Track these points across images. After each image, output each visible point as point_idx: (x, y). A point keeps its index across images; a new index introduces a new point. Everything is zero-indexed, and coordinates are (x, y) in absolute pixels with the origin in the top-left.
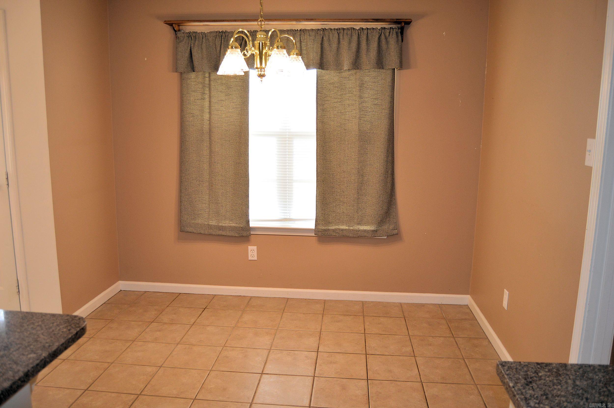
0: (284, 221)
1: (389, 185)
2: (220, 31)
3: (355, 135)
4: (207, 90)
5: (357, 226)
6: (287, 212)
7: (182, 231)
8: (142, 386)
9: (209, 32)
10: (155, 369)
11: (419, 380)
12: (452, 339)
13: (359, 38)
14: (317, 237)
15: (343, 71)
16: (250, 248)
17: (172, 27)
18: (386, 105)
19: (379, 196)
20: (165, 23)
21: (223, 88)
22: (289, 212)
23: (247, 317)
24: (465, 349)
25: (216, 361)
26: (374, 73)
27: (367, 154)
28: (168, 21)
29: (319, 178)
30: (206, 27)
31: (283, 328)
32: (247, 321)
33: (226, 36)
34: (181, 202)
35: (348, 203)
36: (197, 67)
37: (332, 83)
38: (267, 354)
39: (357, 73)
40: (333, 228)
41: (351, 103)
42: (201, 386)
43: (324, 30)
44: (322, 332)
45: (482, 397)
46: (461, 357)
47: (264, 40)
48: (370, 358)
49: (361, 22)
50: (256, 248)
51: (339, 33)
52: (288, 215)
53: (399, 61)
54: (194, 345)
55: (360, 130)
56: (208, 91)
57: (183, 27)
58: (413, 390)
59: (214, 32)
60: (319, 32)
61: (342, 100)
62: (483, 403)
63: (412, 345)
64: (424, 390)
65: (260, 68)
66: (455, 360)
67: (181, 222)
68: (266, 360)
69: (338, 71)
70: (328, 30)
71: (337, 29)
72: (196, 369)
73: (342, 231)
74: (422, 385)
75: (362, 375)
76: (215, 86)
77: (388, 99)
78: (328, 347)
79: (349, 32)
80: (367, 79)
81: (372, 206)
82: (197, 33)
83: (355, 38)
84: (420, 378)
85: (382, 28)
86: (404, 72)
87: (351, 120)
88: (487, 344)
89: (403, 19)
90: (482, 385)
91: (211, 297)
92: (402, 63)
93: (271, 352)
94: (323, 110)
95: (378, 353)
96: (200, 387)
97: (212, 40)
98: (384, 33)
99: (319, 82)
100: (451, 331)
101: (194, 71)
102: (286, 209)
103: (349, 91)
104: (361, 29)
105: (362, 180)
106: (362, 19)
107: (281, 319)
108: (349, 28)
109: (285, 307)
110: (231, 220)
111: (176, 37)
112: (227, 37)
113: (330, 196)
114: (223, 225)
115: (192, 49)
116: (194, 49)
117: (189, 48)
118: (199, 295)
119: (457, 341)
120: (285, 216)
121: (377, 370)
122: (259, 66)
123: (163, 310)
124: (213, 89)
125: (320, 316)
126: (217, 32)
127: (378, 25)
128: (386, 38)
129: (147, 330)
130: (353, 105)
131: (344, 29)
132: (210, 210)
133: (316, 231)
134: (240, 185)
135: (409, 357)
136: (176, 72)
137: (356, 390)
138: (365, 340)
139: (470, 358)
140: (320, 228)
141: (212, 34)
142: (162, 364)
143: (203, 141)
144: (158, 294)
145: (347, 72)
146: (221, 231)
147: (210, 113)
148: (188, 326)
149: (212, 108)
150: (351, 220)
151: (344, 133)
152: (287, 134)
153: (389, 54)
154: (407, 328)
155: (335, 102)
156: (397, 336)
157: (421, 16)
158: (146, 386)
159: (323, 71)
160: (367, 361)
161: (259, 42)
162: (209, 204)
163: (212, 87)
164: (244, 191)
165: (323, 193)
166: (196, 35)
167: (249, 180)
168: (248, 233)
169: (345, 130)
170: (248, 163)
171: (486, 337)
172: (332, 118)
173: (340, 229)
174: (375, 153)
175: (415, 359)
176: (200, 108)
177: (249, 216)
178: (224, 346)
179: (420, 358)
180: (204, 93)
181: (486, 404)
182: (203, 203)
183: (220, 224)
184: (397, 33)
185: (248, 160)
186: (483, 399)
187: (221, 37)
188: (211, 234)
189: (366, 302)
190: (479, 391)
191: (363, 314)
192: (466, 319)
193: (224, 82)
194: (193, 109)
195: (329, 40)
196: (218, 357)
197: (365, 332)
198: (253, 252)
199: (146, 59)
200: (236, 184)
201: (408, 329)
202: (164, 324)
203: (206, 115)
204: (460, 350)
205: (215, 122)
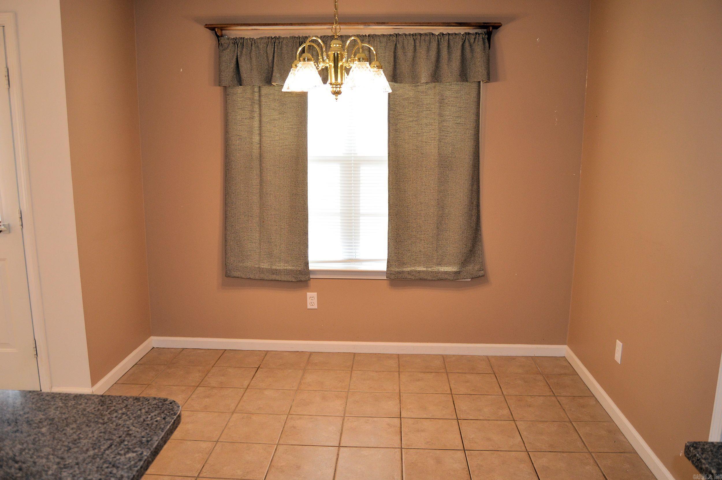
0: (350, 262)
1: (474, 218)
2: (273, 37)
3: (434, 160)
4: (257, 107)
5: (437, 267)
6: (352, 252)
7: (227, 276)
8: (199, 466)
9: (260, 38)
10: (210, 445)
11: (524, 449)
12: (554, 399)
13: (439, 45)
14: (388, 281)
15: (419, 84)
16: (309, 294)
17: (214, 31)
18: (470, 125)
19: (463, 232)
20: (206, 27)
21: (276, 105)
22: (355, 251)
23: (310, 378)
24: (571, 410)
25: (282, 432)
26: (456, 87)
27: (448, 182)
28: (210, 25)
29: (391, 211)
30: (255, 31)
31: (355, 390)
32: (311, 382)
33: (280, 42)
34: (226, 241)
35: (426, 240)
36: (245, 80)
37: (406, 98)
38: (341, 422)
39: (437, 87)
40: (409, 269)
41: (430, 123)
42: (270, 463)
43: (397, 35)
44: (401, 394)
45: (599, 467)
46: (568, 420)
47: (340, 50)
48: (463, 423)
49: (442, 26)
50: (316, 295)
51: (415, 39)
52: (354, 255)
53: (487, 72)
54: (253, 414)
55: (440, 154)
56: (257, 109)
57: (227, 31)
58: (519, 461)
59: (265, 38)
60: (391, 38)
61: (418, 119)
62: (602, 475)
63: (508, 406)
64: (531, 461)
65: (335, 84)
66: (561, 424)
67: (226, 265)
68: (342, 430)
69: (414, 84)
70: (402, 35)
71: (413, 35)
72: (260, 443)
73: (419, 273)
74: (529, 455)
75: (457, 445)
76: (266, 102)
77: (473, 117)
78: (412, 412)
79: (427, 38)
80: (448, 93)
81: (454, 243)
82: (244, 39)
83: (434, 45)
84: (525, 446)
85: (466, 33)
86: (491, 85)
87: (429, 142)
88: (594, 403)
89: (490, 23)
90: (597, 453)
91: (263, 354)
92: (490, 75)
93: (345, 420)
94: (396, 131)
95: (471, 418)
96: (269, 465)
97: (263, 48)
98: (468, 40)
99: (391, 97)
100: (551, 388)
101: (241, 85)
102: (352, 248)
103: (427, 108)
104: (442, 35)
105: (442, 212)
106: (444, 23)
107: (351, 379)
108: (426, 33)
109: (353, 364)
110: (287, 262)
111: (219, 44)
112: (280, 44)
113: (405, 232)
114: (277, 268)
115: (239, 59)
116: (241, 58)
117: (235, 57)
118: (249, 352)
119: (559, 400)
120: (350, 256)
121: (473, 438)
122: (333, 81)
123: (208, 372)
124: (264, 106)
125: (397, 374)
126: (268, 38)
127: (462, 30)
128: (471, 46)
129: (193, 396)
130: (431, 125)
131: (421, 35)
132: (261, 251)
133: (389, 273)
134: (297, 220)
135: (508, 422)
136: (219, 86)
137: (454, 463)
138: (453, 401)
139: (578, 420)
140: (393, 270)
141: (262, 40)
142: (219, 439)
143: (251, 168)
144: (199, 351)
145: (424, 85)
146: (274, 276)
147: (260, 135)
148: (241, 390)
149: (263, 128)
150: (429, 260)
151: (421, 157)
152: (353, 159)
153: (475, 64)
154: (500, 386)
155: (410, 121)
156: (490, 397)
157: (511, 19)
158: (203, 466)
159: (396, 84)
160: (459, 428)
161: (334, 52)
162: (260, 244)
163: (263, 103)
164: (302, 227)
165: (397, 229)
166: (243, 42)
167: (308, 215)
168: (307, 277)
169: (422, 154)
170: (307, 194)
171: (592, 395)
172: (407, 140)
173: (416, 271)
174: (458, 180)
175: (515, 423)
176: (249, 129)
177: (308, 257)
178: (289, 414)
179: (521, 423)
180: (252, 111)
181: (606, 476)
182: (253, 242)
183: (274, 267)
184: (483, 39)
185: (307, 191)
186: (600, 469)
187: (274, 44)
188: (263, 279)
189: (447, 355)
190: (595, 461)
191: (446, 371)
192: (565, 374)
193: (277, 98)
194: (240, 130)
195: (403, 47)
196: (284, 428)
197: (451, 392)
198: (313, 299)
199: (181, 70)
200: (292, 219)
201: (501, 388)
202: (212, 388)
203: (256, 137)
204: (565, 412)
205: (267, 146)
